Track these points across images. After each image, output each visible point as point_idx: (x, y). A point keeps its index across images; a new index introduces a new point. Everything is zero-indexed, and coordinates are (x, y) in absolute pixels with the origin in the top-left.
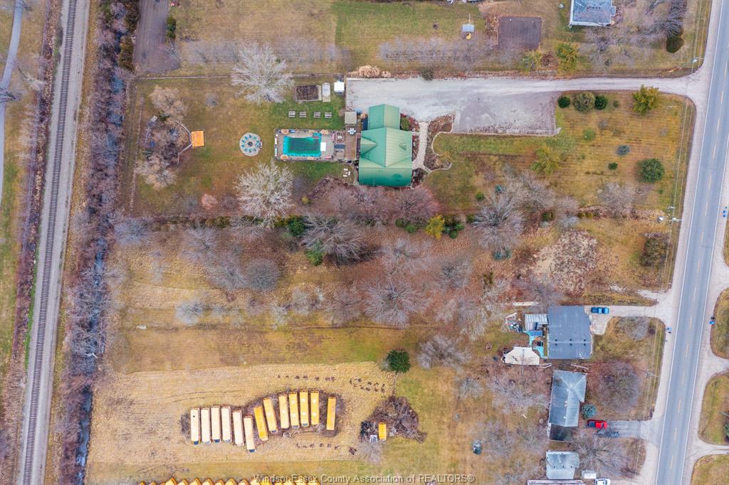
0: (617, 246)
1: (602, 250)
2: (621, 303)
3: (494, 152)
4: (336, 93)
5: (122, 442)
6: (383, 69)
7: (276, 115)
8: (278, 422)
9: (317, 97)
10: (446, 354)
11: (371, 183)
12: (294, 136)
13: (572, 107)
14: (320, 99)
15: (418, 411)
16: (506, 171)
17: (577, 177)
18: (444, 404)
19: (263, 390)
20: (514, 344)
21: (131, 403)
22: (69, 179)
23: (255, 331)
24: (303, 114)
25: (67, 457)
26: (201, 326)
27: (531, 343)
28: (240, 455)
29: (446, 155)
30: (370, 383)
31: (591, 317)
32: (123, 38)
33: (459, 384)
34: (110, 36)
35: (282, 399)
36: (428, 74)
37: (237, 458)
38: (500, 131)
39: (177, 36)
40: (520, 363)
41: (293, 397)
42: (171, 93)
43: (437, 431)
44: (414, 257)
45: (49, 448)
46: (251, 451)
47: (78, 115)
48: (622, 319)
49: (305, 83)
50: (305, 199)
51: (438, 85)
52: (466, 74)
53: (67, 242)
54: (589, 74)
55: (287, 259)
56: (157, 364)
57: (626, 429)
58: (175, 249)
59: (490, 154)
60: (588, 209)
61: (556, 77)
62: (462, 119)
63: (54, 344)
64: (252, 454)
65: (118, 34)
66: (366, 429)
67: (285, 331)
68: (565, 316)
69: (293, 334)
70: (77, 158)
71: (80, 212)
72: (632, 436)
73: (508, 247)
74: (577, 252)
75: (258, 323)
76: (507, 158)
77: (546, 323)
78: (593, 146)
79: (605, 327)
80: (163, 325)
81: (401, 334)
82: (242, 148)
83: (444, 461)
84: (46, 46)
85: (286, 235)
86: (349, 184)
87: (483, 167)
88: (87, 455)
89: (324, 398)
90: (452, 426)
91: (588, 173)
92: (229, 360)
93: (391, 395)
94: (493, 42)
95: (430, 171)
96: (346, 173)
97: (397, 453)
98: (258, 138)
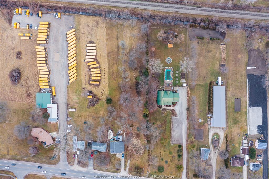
0: (140, 161)
1: (139, 156)
2: (125, 161)
3: (166, 127)
4: (183, 84)
5: (86, 25)
6: (190, 97)
7: (176, 68)
8: (92, 68)
9: (182, 79)
10: (111, 114)
11: (158, 94)
12: (171, 72)
13: (179, 148)
14: (181, 80)
15: (95, 106)
16: (161, 130)
17: (159, 150)
18: (97, 113)
19: (101, 64)
20: (114, 133)
21: (97, 27)
22: (159, 10)
23: (117, 61)
24: (177, 75)
25: (82, 10)
26: (118, 46)
27: (114, 137)
28: (83, 58)
29: (166, 114)
30: (103, 93)
31: (121, 153)
32: (199, 25)
33: (103, 117)
34: (199, 22)
35: (99, 69)
36: (188, 109)
37: (82, 57)
38: (172, 129)
39: (199, 40)
40: (109, 134)
41: (99, 72)
42: (183, 39)
43: (90, 112)
44: (138, 106)
45: (85, 4)
46: (84, 61)
47: (177, 12)
48: (121, 161)
49: (186, 75)
50: (154, 76)
51: (185, 112)
52: (188, 120)
53: (142, 9)
54: (188, 153)
55: (137, 71)
56: (108, 34)
57: (91, 163)
58: (140, 39)
59: (166, 126)
60: (151, 153)
61: (187, 144)
62: (176, 119)
63: (114, 6)
64: (83, 61)
65: (200, 23)
66: (90, 92)
67: (117, 70)
68: (122, 146)
69: (116, 72)
70: (165, 12)
71: (150, 13)
72: (89, 164)
73: (141, 131)
74: (139, 150)
75: (119, 62)
76: (165, 131)
77: (120, 141)
78: (168, 154)
79: (119, 157)
80: (119, 36)
81: (117, 102)
82: (168, 58)
83: (82, 113)
84: (197, 3)
85: (144, 71)
86: (158, 88)
87: (162, 124)
88: (82, 15)
89: (99, 81)
90: (91, 116)
91: (160, 153)
92: (109, 54)
93: (100, 99)
94: (197, 127)
95: (161, 110)
96: (161, 87)
97: (84, 101)
98: (170, 62)
